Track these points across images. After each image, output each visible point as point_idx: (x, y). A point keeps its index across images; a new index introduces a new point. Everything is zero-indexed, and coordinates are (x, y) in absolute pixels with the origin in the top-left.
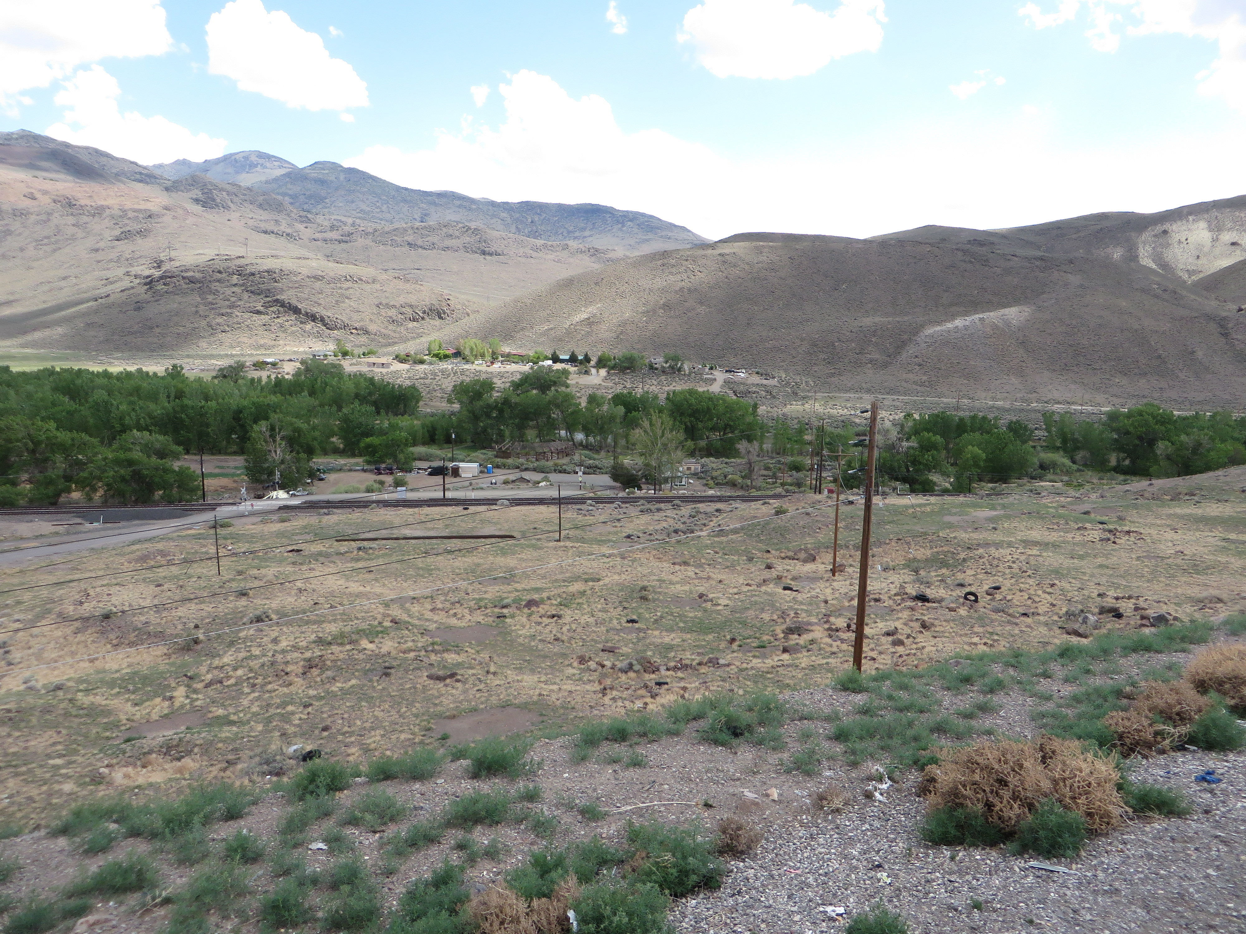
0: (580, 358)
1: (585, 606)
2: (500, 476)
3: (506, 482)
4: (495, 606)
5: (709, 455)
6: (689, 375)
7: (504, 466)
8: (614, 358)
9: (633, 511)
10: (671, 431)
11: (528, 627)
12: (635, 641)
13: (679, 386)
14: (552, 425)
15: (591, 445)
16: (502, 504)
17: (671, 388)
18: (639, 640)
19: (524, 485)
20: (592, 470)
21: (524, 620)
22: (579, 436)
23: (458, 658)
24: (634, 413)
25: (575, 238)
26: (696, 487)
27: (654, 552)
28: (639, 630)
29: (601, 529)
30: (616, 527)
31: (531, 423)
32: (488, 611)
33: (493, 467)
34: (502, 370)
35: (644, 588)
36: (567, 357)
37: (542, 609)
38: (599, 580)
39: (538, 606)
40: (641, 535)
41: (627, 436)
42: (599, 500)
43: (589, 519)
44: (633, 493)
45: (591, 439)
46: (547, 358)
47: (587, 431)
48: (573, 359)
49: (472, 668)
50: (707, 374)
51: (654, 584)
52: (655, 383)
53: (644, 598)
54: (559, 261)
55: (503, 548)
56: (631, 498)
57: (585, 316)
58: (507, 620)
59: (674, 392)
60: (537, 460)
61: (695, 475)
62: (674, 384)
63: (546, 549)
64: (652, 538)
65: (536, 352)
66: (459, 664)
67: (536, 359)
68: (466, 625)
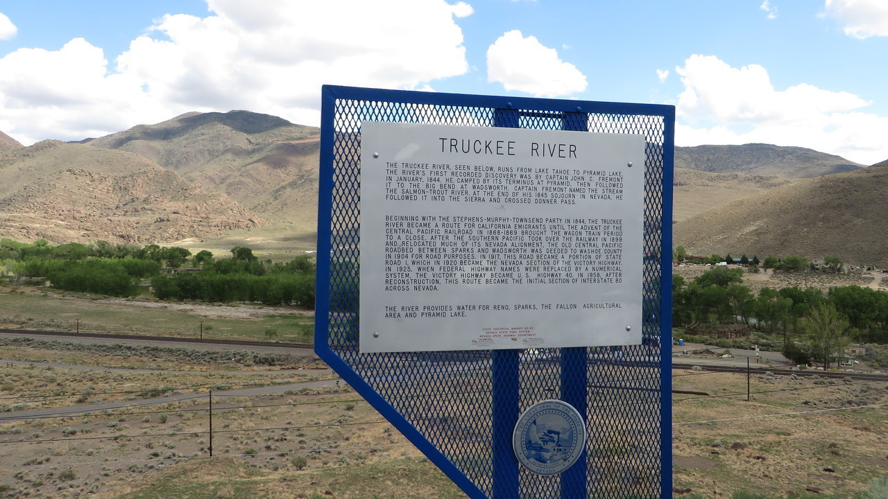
0: (750, 260)
1: (783, 453)
2: (689, 348)
3: (695, 353)
4: (707, 445)
5: (872, 341)
6: (848, 274)
7: (692, 341)
8: (780, 261)
9: (808, 383)
10: (838, 319)
11: (739, 463)
12: (835, 486)
13: (839, 283)
14: (730, 311)
15: (763, 327)
16: (696, 369)
17: (832, 285)
18: (839, 486)
19: (709, 356)
20: (766, 347)
21: (734, 457)
22: (753, 321)
23: (691, 479)
24: (801, 304)
25: (742, 170)
26: (863, 368)
27: (835, 417)
28: (836, 478)
29: (781, 394)
30: (794, 394)
31: (712, 309)
32: (703, 447)
33: (684, 341)
34: (687, 269)
35: (833, 445)
36: (739, 260)
37: (747, 451)
38: (789, 435)
39: (743, 449)
40: (817, 403)
41: (794, 323)
42: (776, 372)
43: (770, 387)
44: (805, 368)
45: (763, 323)
46: (722, 260)
47: (759, 316)
48: (744, 261)
49: (702, 488)
50: (865, 274)
51: (841, 442)
52: (817, 280)
53: (836, 454)
54: (730, 188)
55: (702, 402)
56: (804, 372)
57: (753, 228)
58: (720, 456)
59: (836, 288)
60: (719, 337)
61: (860, 357)
62: (834, 281)
63: (737, 406)
64: (827, 405)
65: (713, 256)
66: (690, 483)
67: (714, 261)
68: (688, 456)
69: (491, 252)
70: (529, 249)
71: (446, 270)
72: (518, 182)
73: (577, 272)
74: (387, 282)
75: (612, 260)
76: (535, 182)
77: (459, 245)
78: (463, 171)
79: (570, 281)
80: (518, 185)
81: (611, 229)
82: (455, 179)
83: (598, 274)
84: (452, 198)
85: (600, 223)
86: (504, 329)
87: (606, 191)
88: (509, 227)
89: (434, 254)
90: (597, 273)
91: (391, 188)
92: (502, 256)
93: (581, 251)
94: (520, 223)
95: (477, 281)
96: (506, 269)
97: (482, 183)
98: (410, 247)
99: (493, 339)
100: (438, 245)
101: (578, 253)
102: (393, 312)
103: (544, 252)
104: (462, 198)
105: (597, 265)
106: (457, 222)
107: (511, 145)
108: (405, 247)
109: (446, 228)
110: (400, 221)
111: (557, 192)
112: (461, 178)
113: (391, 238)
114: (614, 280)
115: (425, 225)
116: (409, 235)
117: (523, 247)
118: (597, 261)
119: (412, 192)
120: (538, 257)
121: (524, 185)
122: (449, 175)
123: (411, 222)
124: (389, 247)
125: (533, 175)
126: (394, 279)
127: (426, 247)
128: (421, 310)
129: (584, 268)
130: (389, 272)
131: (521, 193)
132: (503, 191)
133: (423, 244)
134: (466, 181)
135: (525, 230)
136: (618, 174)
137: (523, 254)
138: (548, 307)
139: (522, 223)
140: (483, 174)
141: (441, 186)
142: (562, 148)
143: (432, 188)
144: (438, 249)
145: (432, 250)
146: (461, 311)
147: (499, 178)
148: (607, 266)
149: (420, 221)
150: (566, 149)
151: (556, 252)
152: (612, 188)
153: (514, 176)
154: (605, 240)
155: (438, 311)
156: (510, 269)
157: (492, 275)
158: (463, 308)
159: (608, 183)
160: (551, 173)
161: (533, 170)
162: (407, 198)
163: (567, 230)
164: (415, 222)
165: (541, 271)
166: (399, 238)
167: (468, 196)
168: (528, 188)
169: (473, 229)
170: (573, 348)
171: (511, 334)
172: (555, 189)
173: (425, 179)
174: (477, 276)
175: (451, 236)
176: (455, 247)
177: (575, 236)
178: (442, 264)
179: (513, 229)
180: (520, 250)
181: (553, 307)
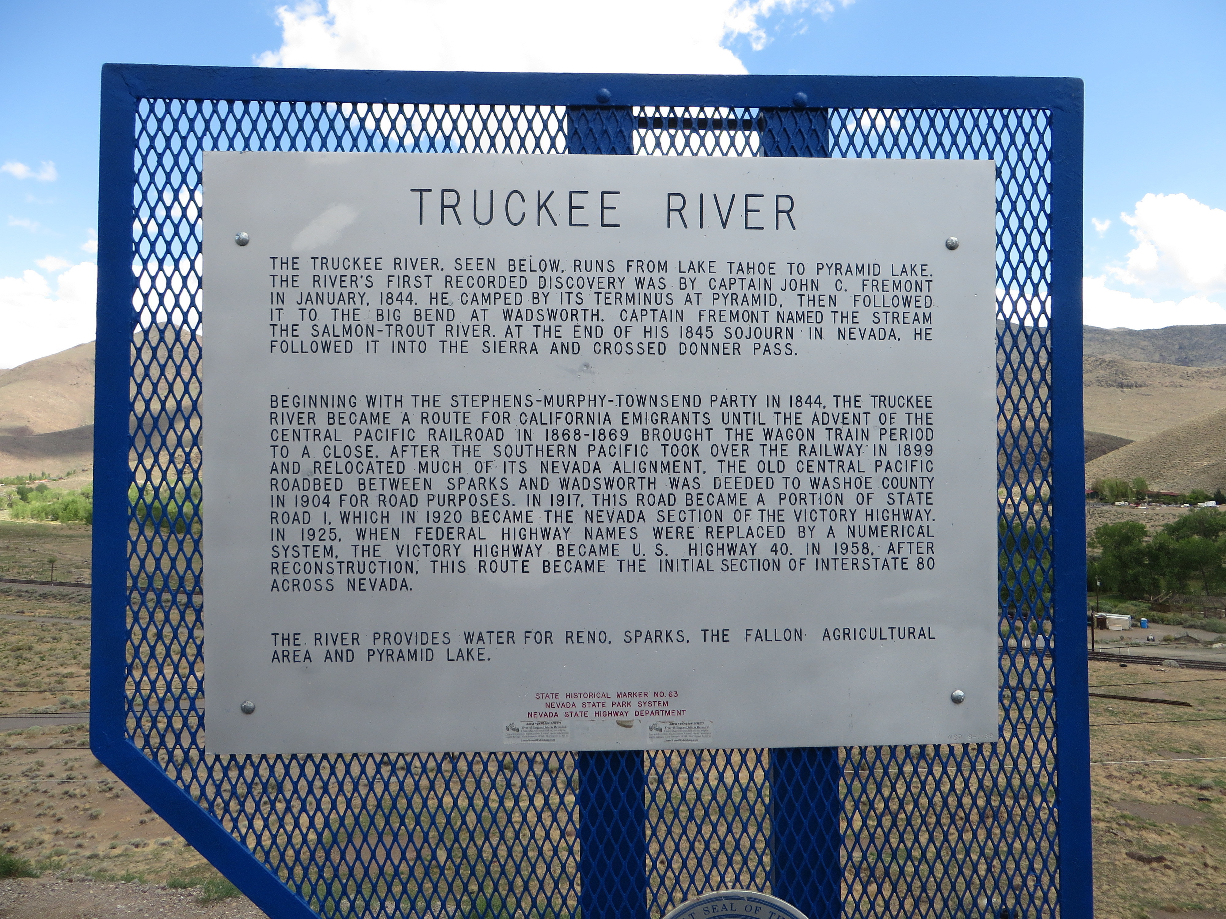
2: (1158, 632)
3: (1167, 640)
4: (1191, 786)
7: (1162, 621)
16: (1170, 665)
19: (1193, 646)
23: (1164, 841)
32: (1183, 789)
33: (1148, 621)
46: (1208, 499)
49: (1183, 856)
54: (1217, 388)
55: (1181, 717)
65: (1193, 492)
66: (1163, 847)
67: (1194, 499)
68: (1159, 802)
69: (555, 488)
70: (663, 479)
71: (433, 535)
72: (630, 299)
73: (804, 541)
74: (274, 567)
75: (905, 507)
76: (679, 296)
77: (468, 470)
78: (476, 274)
79: (784, 565)
80: (630, 307)
81: (901, 421)
82: (454, 294)
83: (866, 546)
84: (447, 345)
85: (866, 404)
86: (596, 695)
87: (882, 316)
88: (607, 419)
89: (399, 493)
90: (860, 541)
91: (284, 322)
92: (587, 497)
93: (815, 483)
94: (636, 409)
95: (519, 565)
96: (599, 534)
97: (527, 303)
98: (334, 476)
99: (565, 722)
100: (412, 470)
101: (806, 487)
102: (291, 648)
103: (707, 487)
104: (475, 344)
105: (860, 521)
106: (461, 408)
107: (609, 200)
108: (322, 477)
109: (432, 425)
110: (307, 410)
111: (741, 323)
112: (470, 292)
113: (285, 452)
114: (912, 561)
115: (375, 418)
116: (332, 444)
117: (647, 474)
118: (861, 511)
119: (339, 331)
120: (688, 499)
121: (648, 307)
122: (438, 285)
123: (336, 410)
124: (280, 477)
125: (672, 277)
126: (292, 561)
127: (377, 475)
128: (366, 642)
129: (821, 528)
130: (280, 543)
131: (637, 327)
132: (588, 323)
133: (370, 468)
134: (486, 298)
135: (650, 426)
136: (918, 269)
137: (646, 492)
138: (721, 636)
139: (643, 410)
140: (533, 279)
141: (417, 314)
142: (753, 203)
143: (392, 321)
144: (410, 482)
145: (394, 484)
146: (475, 646)
147: (575, 290)
148: (890, 523)
149: (362, 407)
150: (767, 206)
151: (742, 485)
152: (901, 309)
153: (617, 284)
154: (883, 450)
155: (412, 647)
156: (611, 533)
157: (560, 549)
158: (481, 638)
159: (889, 296)
160: (722, 272)
161: (672, 267)
162: (326, 347)
163: (771, 423)
164: (348, 409)
165: (700, 536)
166: (306, 452)
167: (491, 340)
168: (658, 314)
169: (505, 427)
170: (797, 751)
171: (616, 709)
172: (734, 316)
173: (373, 297)
174: (518, 551)
175: (446, 449)
176: (456, 476)
177: (795, 443)
178: (421, 521)
179: (616, 423)
180: (637, 483)
181: (736, 635)
